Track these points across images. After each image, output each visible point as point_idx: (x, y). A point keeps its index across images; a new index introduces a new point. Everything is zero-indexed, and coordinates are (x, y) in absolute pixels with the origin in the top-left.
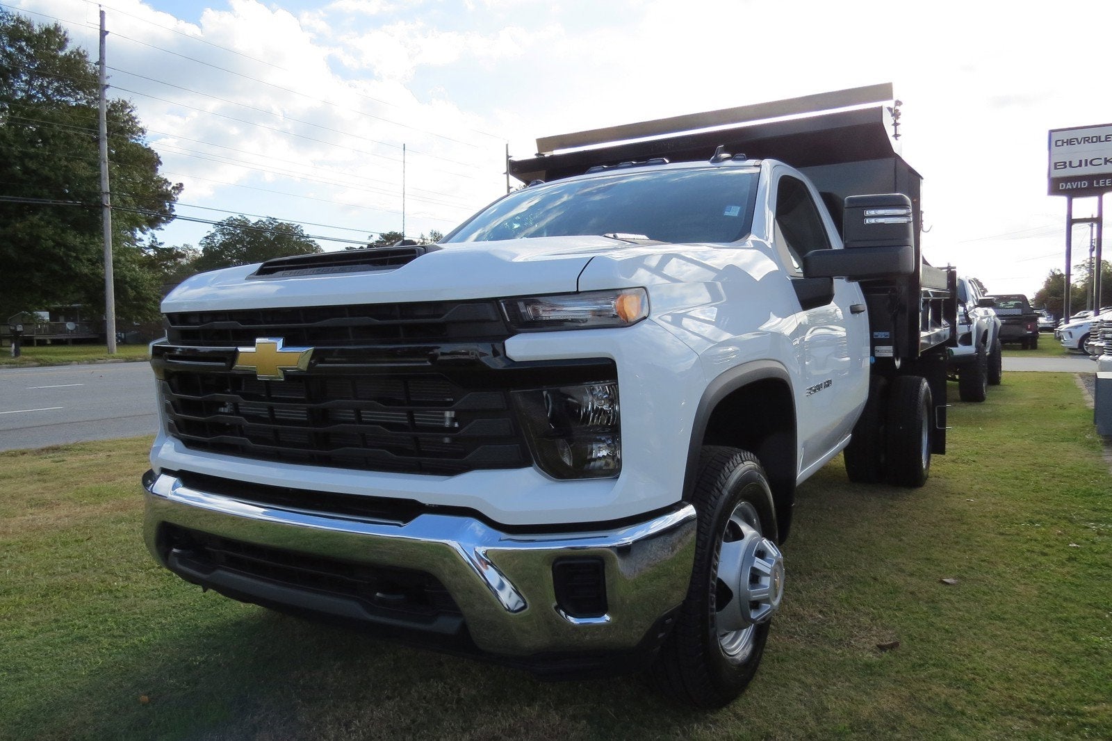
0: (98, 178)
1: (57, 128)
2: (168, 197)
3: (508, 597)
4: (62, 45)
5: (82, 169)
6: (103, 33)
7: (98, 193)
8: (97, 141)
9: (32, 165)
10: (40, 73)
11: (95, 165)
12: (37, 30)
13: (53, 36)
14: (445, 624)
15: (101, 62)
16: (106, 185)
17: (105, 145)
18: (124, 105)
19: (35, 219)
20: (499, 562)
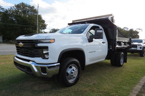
0: (37, 24)
1: (33, 18)
2: (46, 26)
3: (36, 70)
4: (34, 8)
5: (35, 23)
6: (38, 7)
7: (37, 26)
8: (37, 19)
9: (30, 22)
10: (31, 11)
11: (37, 22)
12: (31, 6)
13: (33, 7)
14: (32, 73)
15: (38, 10)
16: (37, 25)
17: (38, 20)
18: (40, 15)
19: (30, 28)
20: (36, 67)
